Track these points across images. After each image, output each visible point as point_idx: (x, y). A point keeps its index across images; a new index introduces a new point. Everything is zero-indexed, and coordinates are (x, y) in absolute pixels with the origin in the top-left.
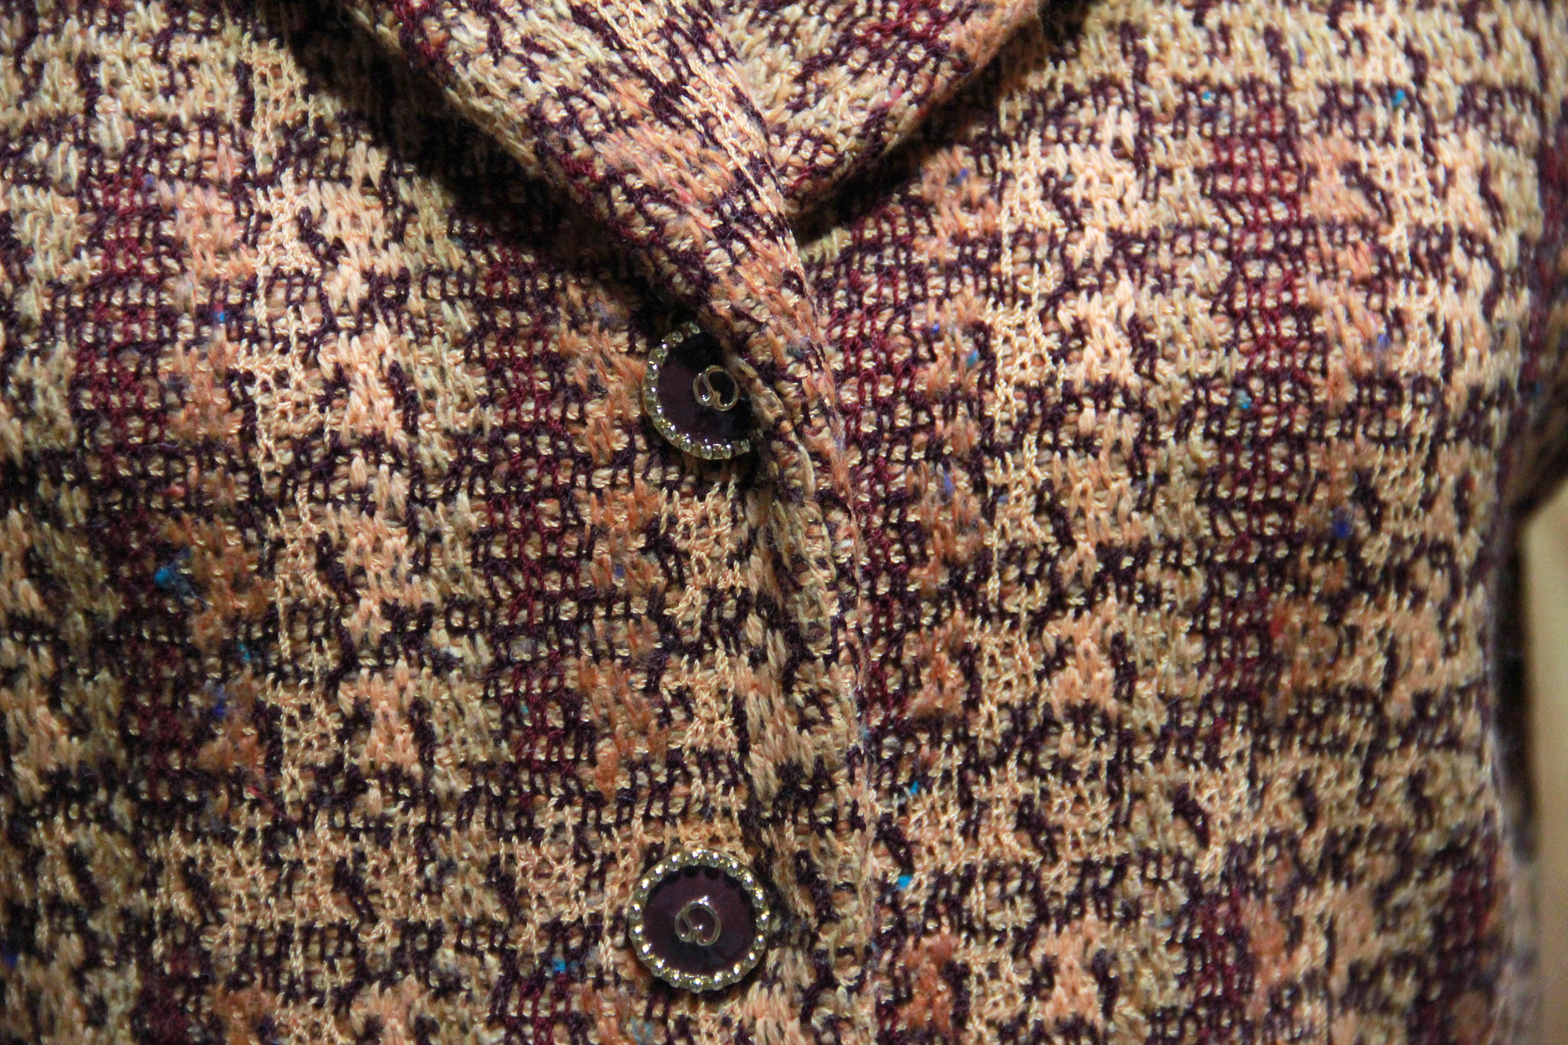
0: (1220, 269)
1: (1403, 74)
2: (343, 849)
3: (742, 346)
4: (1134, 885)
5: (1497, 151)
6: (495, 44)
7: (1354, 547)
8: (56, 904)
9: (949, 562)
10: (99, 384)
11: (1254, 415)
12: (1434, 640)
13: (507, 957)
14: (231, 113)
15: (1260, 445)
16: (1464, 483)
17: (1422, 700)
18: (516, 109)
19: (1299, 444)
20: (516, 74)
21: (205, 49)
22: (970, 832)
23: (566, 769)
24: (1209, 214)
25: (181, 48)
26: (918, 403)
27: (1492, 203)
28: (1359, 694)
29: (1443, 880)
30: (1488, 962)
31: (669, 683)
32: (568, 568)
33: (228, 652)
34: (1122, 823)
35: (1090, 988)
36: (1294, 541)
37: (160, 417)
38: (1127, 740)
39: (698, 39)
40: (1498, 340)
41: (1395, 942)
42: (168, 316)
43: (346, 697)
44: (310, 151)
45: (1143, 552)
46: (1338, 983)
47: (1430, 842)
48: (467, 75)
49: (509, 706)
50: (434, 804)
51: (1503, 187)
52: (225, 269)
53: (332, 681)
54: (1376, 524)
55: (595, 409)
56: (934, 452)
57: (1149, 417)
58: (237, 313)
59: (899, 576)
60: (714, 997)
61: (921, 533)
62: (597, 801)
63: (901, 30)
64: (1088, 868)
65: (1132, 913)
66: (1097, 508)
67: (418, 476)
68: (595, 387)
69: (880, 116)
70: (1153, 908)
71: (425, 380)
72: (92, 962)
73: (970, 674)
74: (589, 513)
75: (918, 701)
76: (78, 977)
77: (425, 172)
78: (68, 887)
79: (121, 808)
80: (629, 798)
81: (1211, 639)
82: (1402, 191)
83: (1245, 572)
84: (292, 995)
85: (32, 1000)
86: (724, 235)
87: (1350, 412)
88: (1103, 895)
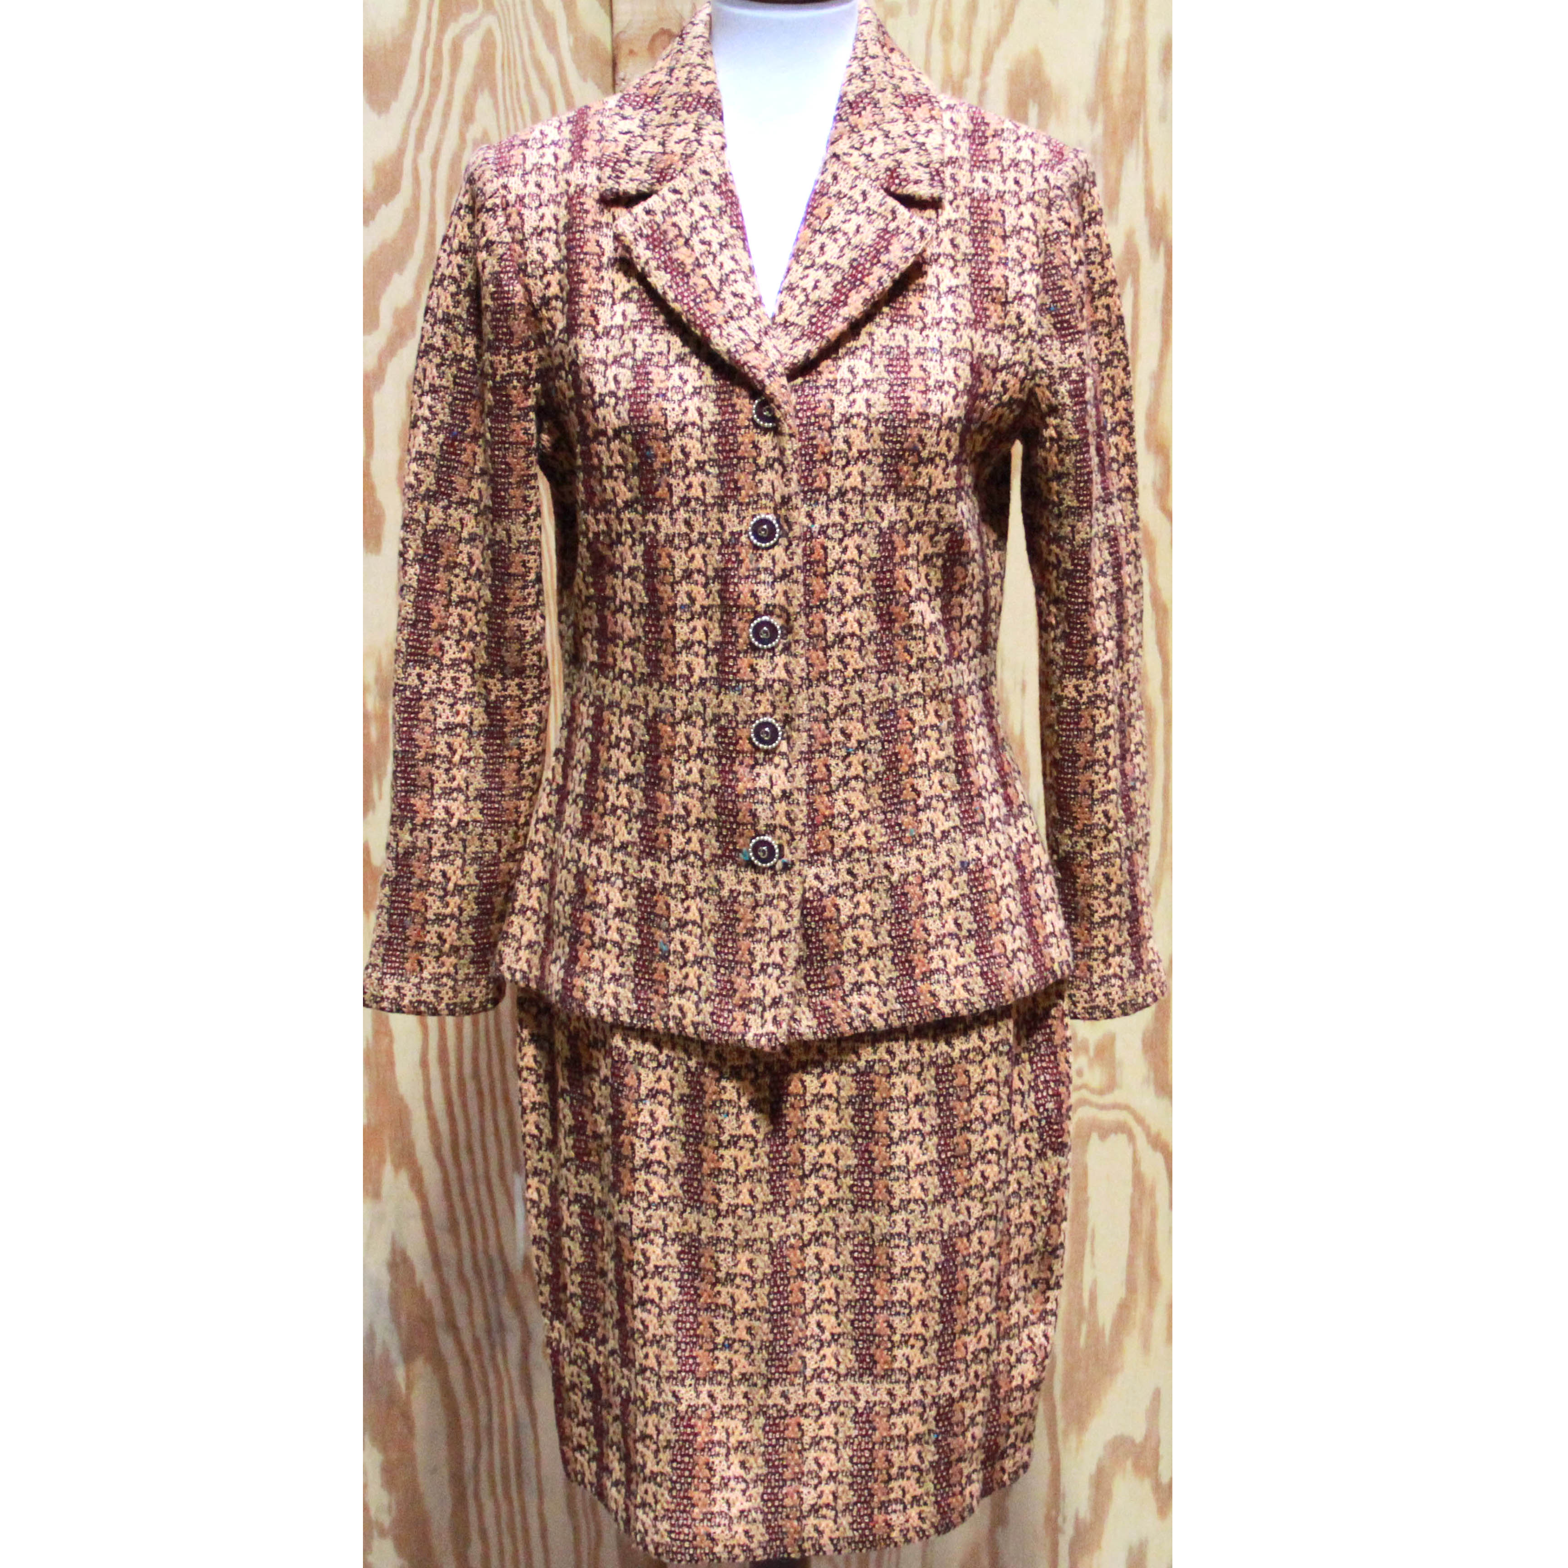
0: (887, 388)
1: (937, 345)
2: (686, 516)
3: (772, 401)
4: (866, 528)
5: (959, 364)
6: (721, 335)
7: (919, 453)
8: (626, 532)
9: (823, 453)
10: (635, 411)
11: (893, 421)
12: (941, 477)
13: (722, 540)
14: (665, 351)
15: (895, 428)
16: (948, 441)
17: (939, 491)
18: (724, 349)
19: (904, 428)
20: (725, 341)
21: (660, 337)
22: (828, 515)
23: (734, 497)
24: (886, 375)
25: (655, 337)
26: (817, 417)
27: (957, 375)
28: (922, 488)
29: (948, 535)
30: (964, 559)
31: (757, 478)
32: (735, 451)
33: (662, 471)
34: (863, 514)
35: (856, 552)
36: (904, 451)
37: (647, 418)
38: (864, 495)
39: (766, 333)
40: (957, 407)
41: (936, 550)
42: (649, 396)
43: (687, 481)
44: (682, 360)
45: (868, 452)
46: (921, 557)
47: (943, 526)
48: (714, 341)
49: (722, 483)
50: (706, 505)
51: (960, 372)
52: (662, 385)
53: (684, 477)
54: (924, 448)
55: (742, 416)
56: (820, 428)
57: (869, 421)
58: (664, 395)
59: (811, 456)
60: (767, 549)
61: (817, 446)
62: (741, 504)
63: (815, 333)
64: (855, 524)
65: (865, 535)
66: (857, 442)
67: (703, 431)
68: (741, 411)
69: (809, 352)
70: (870, 535)
71: (705, 410)
72: (634, 544)
73: (828, 479)
74: (740, 439)
75: (816, 485)
76: (631, 548)
77: (707, 364)
78: (628, 527)
79: (640, 508)
80: (748, 504)
81: (884, 473)
82: (933, 372)
83: (892, 457)
84: (676, 549)
85: (621, 555)
86: (769, 376)
87: (917, 421)
88: (859, 531)
